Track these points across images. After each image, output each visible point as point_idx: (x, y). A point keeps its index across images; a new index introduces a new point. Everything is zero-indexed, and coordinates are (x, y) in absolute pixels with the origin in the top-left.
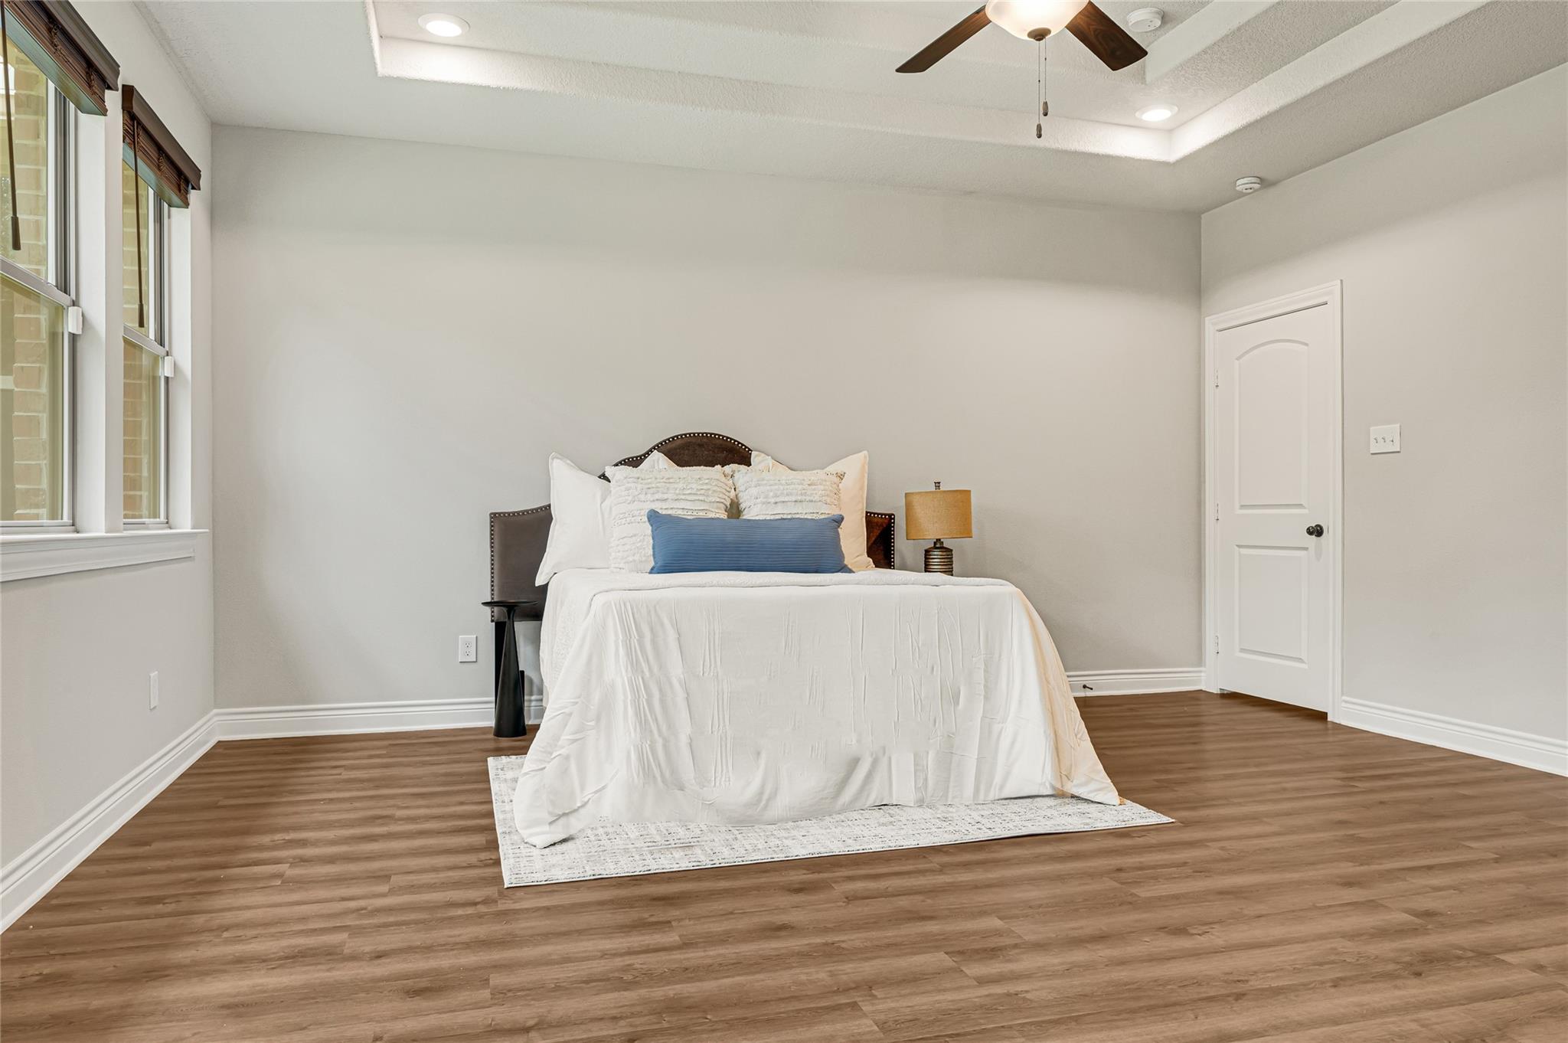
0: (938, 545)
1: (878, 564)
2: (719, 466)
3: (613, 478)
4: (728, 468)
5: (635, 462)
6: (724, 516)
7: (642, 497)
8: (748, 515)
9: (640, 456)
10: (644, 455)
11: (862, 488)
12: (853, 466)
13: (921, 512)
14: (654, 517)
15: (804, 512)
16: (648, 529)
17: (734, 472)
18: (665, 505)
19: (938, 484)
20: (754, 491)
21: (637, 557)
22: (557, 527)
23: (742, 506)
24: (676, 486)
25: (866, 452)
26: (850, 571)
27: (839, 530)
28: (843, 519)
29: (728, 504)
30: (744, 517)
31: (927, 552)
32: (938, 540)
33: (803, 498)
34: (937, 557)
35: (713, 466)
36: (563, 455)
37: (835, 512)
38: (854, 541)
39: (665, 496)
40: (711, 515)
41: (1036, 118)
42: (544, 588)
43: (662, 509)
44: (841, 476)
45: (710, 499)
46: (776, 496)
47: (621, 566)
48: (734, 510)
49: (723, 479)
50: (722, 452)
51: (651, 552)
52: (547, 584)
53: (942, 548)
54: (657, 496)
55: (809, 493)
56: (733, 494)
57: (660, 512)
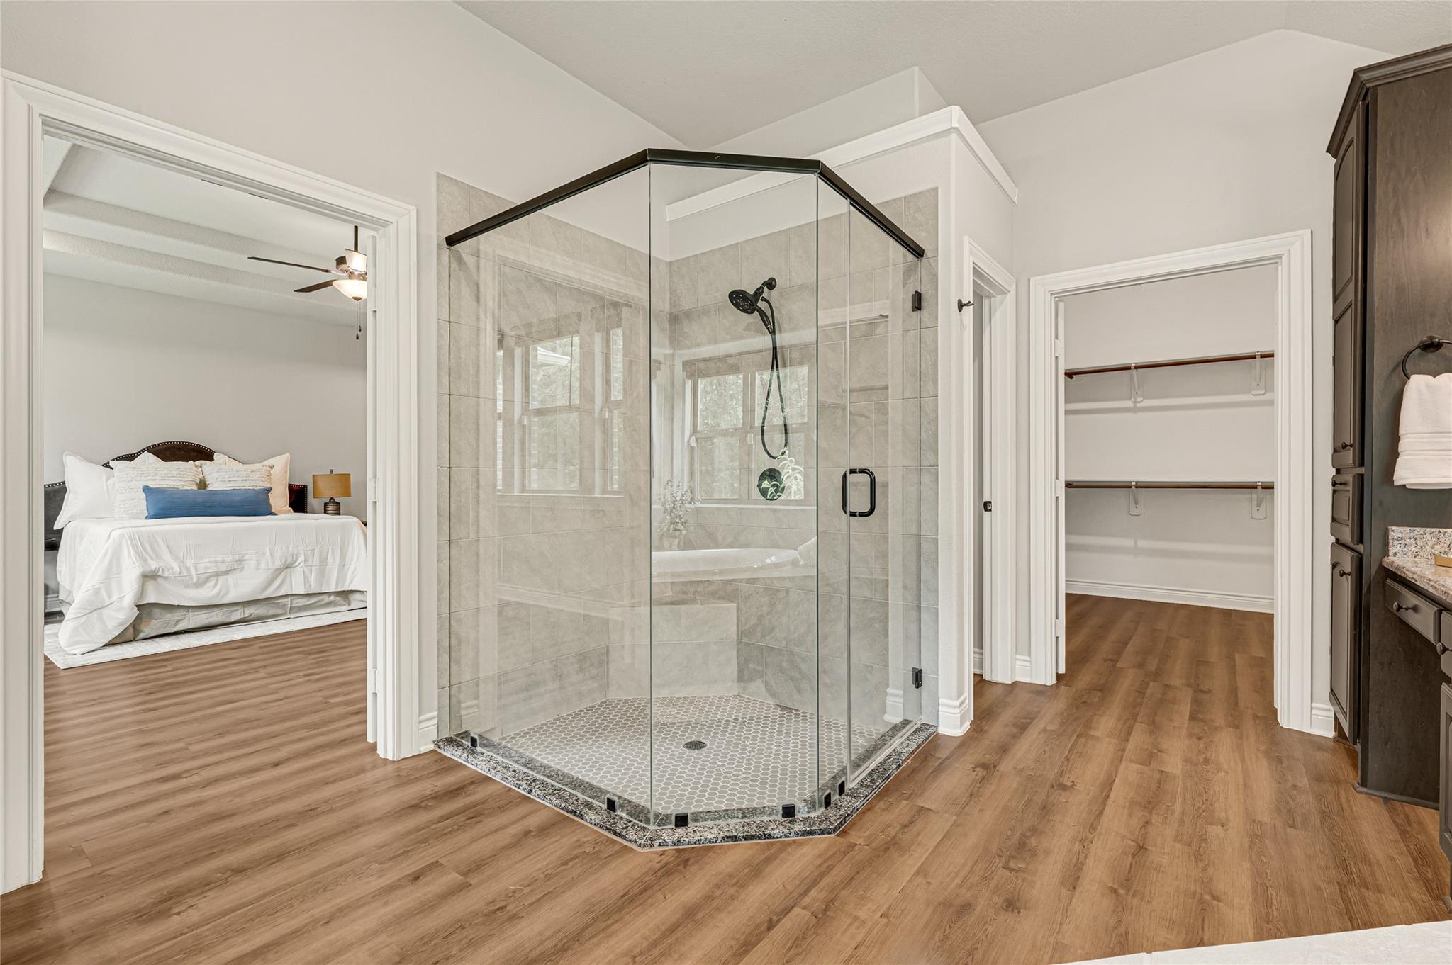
0: (332, 500)
1: (296, 510)
2: (192, 462)
3: (116, 467)
4: (198, 463)
5: (130, 458)
6: (195, 488)
7: (138, 478)
8: (210, 488)
9: (134, 454)
10: (137, 453)
11: (286, 472)
12: (280, 462)
13: (321, 484)
14: (146, 489)
15: (248, 485)
16: (143, 495)
17: (201, 464)
18: (154, 483)
19: (332, 471)
20: (215, 475)
21: (135, 511)
22: (71, 495)
23: (208, 483)
24: (162, 472)
25: (288, 454)
26: (276, 514)
27: (269, 494)
28: (271, 489)
29: (198, 482)
30: (210, 489)
31: (326, 504)
32: (332, 498)
33: (247, 478)
34: (331, 508)
35: (188, 461)
36: (74, 454)
37: (268, 485)
38: (280, 499)
39: (155, 478)
40: (186, 488)
41: (356, 331)
42: (60, 531)
43: (153, 485)
44: (272, 467)
45: (186, 479)
46: (229, 477)
47: (123, 516)
48: (202, 484)
49: (195, 469)
50: (194, 452)
51: (145, 508)
52: (63, 529)
53: (334, 502)
54: (148, 478)
55: (251, 476)
56: (201, 476)
57: (151, 486)
